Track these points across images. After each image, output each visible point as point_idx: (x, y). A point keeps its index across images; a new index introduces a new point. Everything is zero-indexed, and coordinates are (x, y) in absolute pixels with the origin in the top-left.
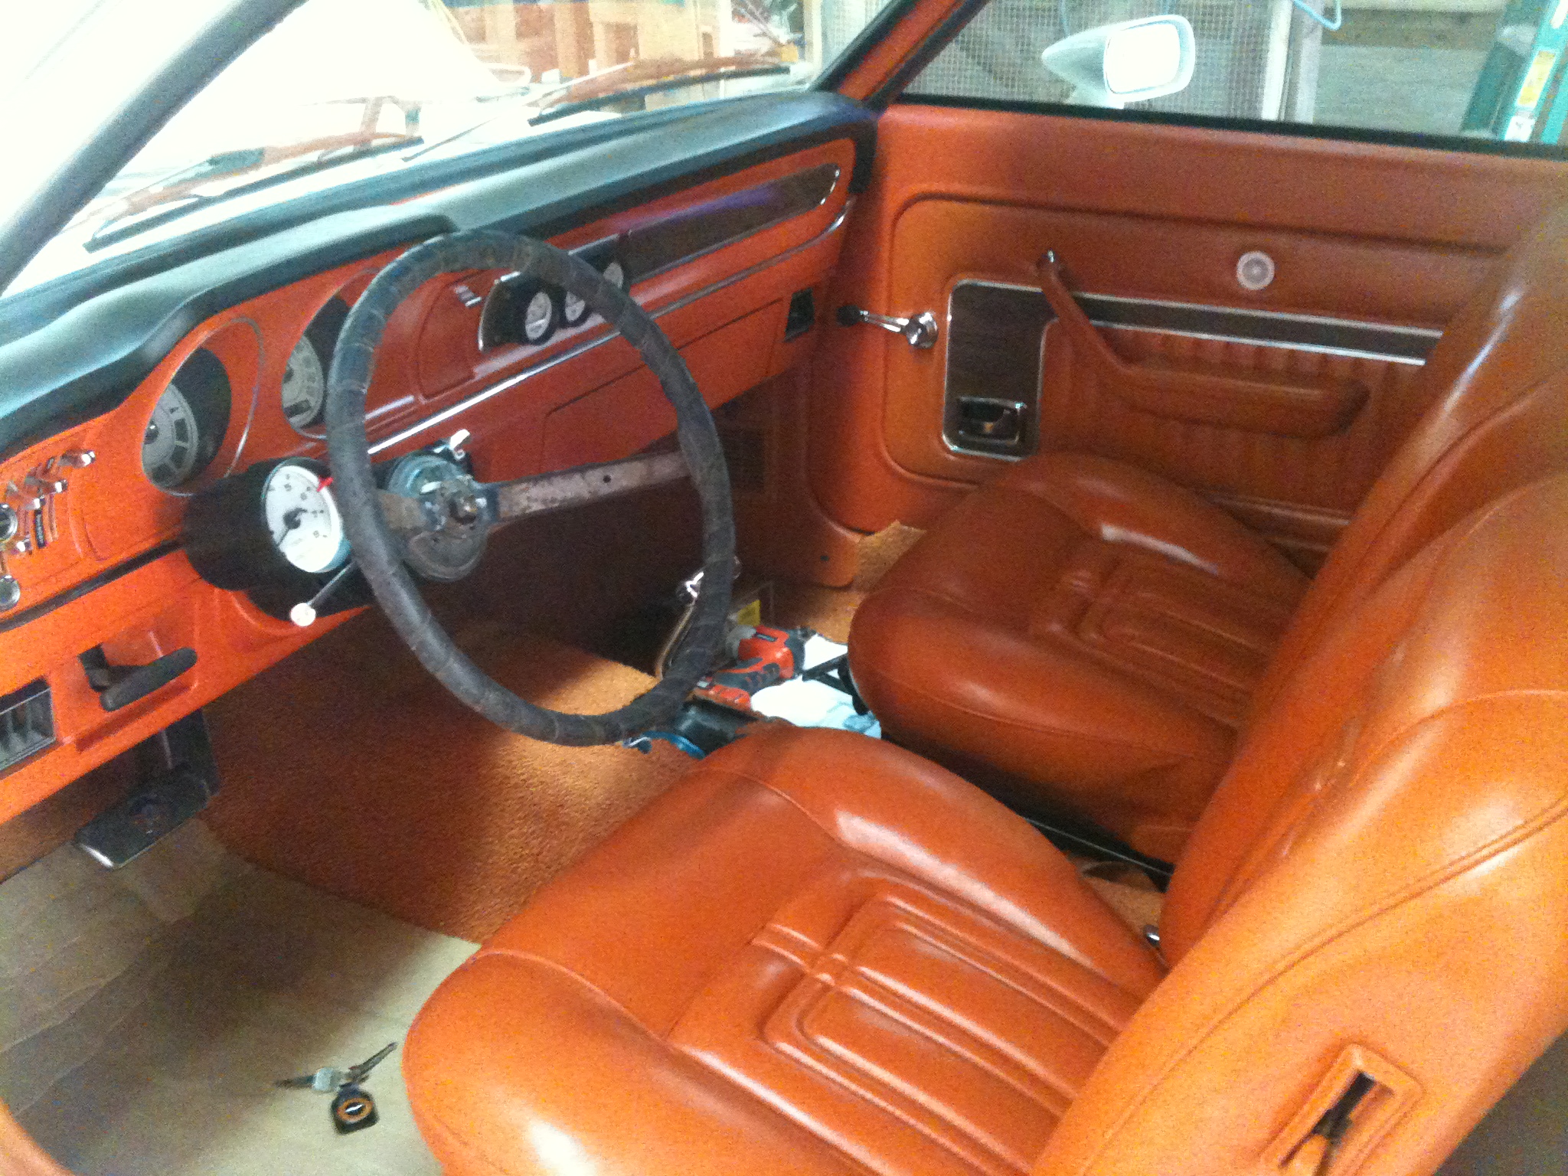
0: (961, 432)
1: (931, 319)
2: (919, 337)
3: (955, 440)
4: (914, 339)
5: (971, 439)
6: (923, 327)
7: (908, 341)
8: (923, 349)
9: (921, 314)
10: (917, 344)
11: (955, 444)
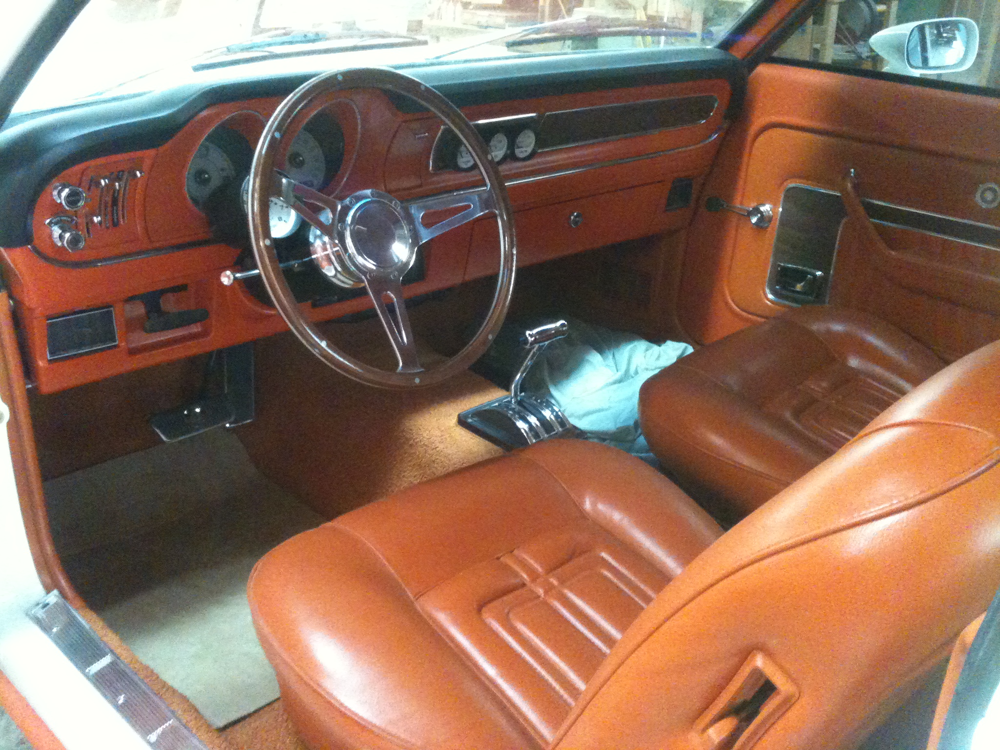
0: (777, 287)
1: (769, 209)
2: (758, 219)
3: (774, 292)
4: (754, 220)
5: (784, 292)
6: (761, 213)
7: (750, 220)
8: (762, 228)
9: (763, 205)
10: (756, 224)
11: (772, 294)
